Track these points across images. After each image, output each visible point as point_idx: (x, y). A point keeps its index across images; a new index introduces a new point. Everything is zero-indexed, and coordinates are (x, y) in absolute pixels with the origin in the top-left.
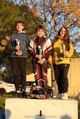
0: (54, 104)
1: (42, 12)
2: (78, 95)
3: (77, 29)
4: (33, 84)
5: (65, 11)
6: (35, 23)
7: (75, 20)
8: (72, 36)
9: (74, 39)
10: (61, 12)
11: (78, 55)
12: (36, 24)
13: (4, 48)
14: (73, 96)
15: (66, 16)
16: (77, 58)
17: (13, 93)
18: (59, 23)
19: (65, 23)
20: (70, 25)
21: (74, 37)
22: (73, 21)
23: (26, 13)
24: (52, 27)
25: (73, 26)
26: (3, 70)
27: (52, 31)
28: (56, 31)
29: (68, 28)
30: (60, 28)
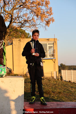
0: (2, 81)
2: (27, 73)
3: (26, 10)
7: (24, 1)
8: (21, 17)
9: (23, 20)
11: (27, 35)
14: (22, 74)
16: (27, 38)
18: (8, 3)
19: (14, 3)
20: (19, 6)
21: (23, 18)
22: (22, 2)
24: (1, 7)
25: (22, 7)
27: (1, 11)
28: (6, 11)
29: (17, 8)
30: (9, 8)
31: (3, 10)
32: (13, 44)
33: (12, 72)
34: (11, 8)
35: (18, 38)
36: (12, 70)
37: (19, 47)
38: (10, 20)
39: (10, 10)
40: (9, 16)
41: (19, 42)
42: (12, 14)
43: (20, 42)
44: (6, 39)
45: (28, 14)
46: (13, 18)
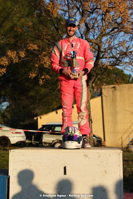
1: (66, 8)
2: (128, 145)
3: (124, 36)
4: (54, 128)
5: (102, 6)
6: (54, 27)
7: (119, 20)
8: (116, 48)
9: (118, 52)
10: (96, 8)
11: (127, 79)
12: (55, 30)
13: (4, 70)
15: (105, 15)
16: (126, 83)
17: (22, 144)
18: (93, 26)
19: (103, 26)
20: (111, 29)
21: (118, 49)
22: (116, 22)
23: (39, 12)
24: (82, 33)
25: (116, 30)
26: (4, 108)
28: (89, 40)
29: (108, 34)
30: (95, 34)
31: (84, 38)
32: (103, 95)
33: (102, 142)
34: (98, 34)
35: (112, 84)
36: (103, 140)
37: (113, 100)
38: (96, 54)
39: (96, 37)
40: (94, 48)
41: (113, 91)
42: (99, 44)
43: (115, 91)
44: (91, 86)
45: (127, 41)
46: (102, 50)
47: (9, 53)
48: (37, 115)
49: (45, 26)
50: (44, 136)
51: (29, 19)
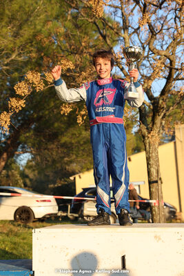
1: (117, 3)
6: (99, 35)
12: (101, 38)
13: (22, 103)
17: (53, 218)
18: (161, 30)
19: (177, 29)
23: (76, 11)
24: (143, 42)
27: (144, 52)
28: (155, 51)
30: (164, 43)
31: (147, 49)
32: (176, 139)
33: (177, 214)
34: (169, 43)
36: (178, 211)
38: (167, 73)
39: (165, 47)
40: (164, 64)
42: (171, 58)
44: (158, 125)
46: (176, 66)
47: (29, 76)
48: (74, 173)
49: (85, 33)
50: (86, 205)
51: (59, 24)
